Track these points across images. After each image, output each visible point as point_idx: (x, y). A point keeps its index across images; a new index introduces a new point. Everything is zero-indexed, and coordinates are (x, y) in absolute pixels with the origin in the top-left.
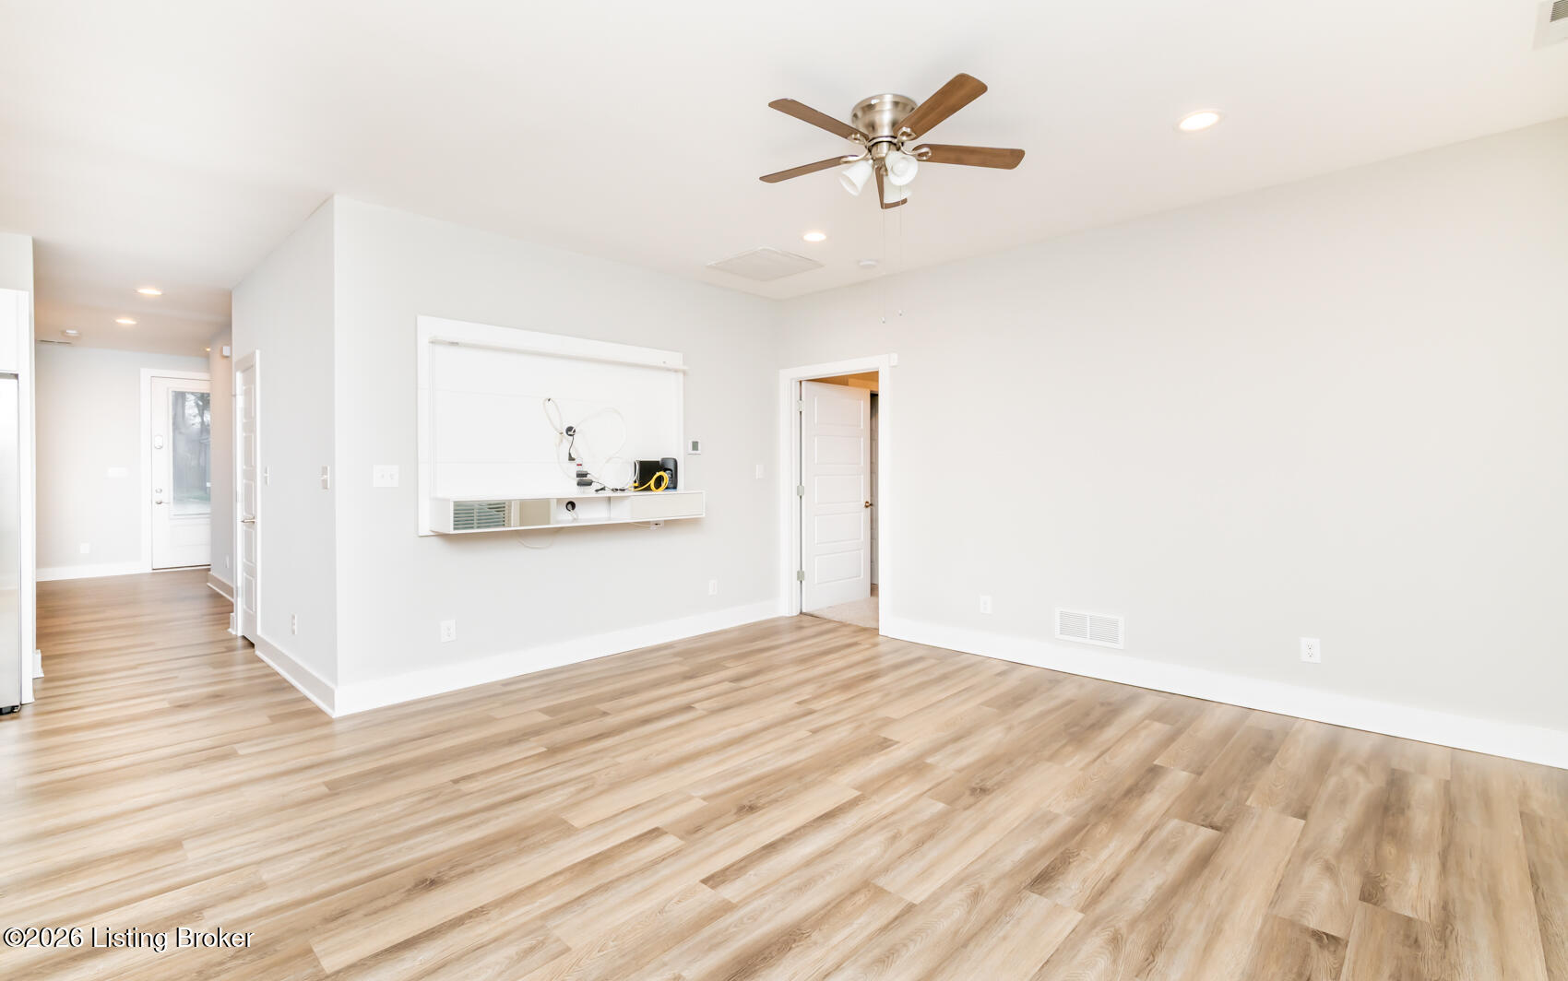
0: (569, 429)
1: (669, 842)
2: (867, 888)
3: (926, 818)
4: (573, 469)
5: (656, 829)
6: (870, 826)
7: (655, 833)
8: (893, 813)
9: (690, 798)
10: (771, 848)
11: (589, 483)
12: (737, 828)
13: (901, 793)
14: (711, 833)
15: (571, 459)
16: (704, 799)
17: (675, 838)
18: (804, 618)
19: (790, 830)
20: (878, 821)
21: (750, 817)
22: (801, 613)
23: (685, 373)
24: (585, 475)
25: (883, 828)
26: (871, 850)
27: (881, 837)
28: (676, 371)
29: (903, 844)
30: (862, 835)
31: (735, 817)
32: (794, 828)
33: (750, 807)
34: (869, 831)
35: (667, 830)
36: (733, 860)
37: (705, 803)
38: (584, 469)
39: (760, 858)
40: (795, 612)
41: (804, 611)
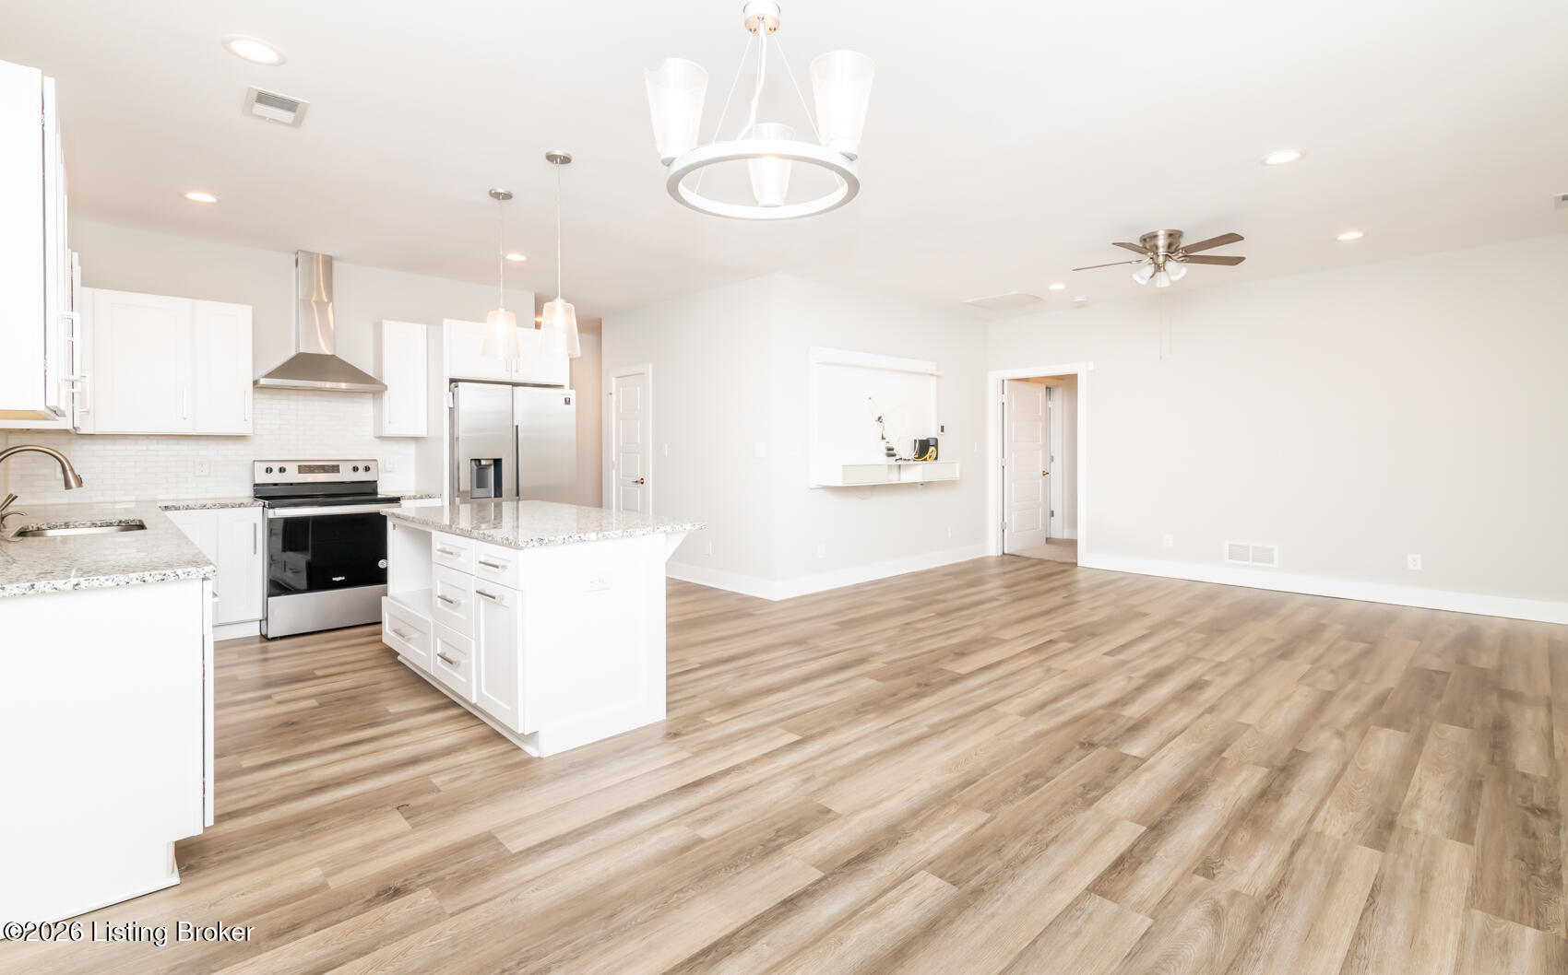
0: (880, 418)
4: (883, 445)
11: (894, 455)
15: (883, 438)
18: (1005, 558)
22: (1004, 554)
23: (938, 377)
24: (892, 449)
28: (932, 375)
38: (890, 445)
40: (1000, 553)
41: (1006, 552)
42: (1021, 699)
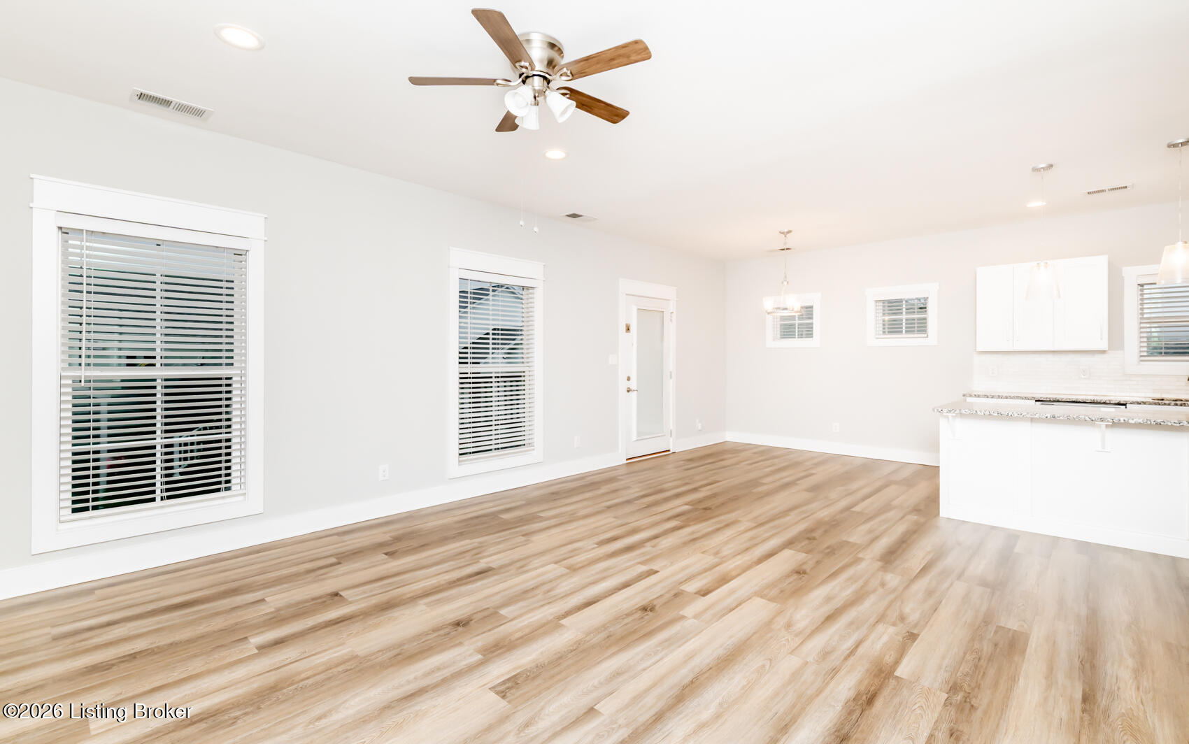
1: (691, 587)
2: (573, 569)
3: (521, 603)
5: (704, 595)
6: (562, 597)
7: (704, 593)
8: (542, 606)
9: (696, 616)
10: (626, 585)
12: (651, 596)
13: (526, 622)
14: (666, 593)
16: (683, 617)
17: (689, 591)
19: (615, 595)
20: (557, 600)
21: (644, 603)
25: (555, 596)
26: (565, 586)
27: (557, 591)
29: (546, 588)
30: (569, 592)
31: (655, 604)
32: (613, 596)
33: (646, 610)
34: (562, 595)
35: (697, 595)
36: (646, 580)
37: (681, 613)
39: (631, 581)
42: (739, 529)
